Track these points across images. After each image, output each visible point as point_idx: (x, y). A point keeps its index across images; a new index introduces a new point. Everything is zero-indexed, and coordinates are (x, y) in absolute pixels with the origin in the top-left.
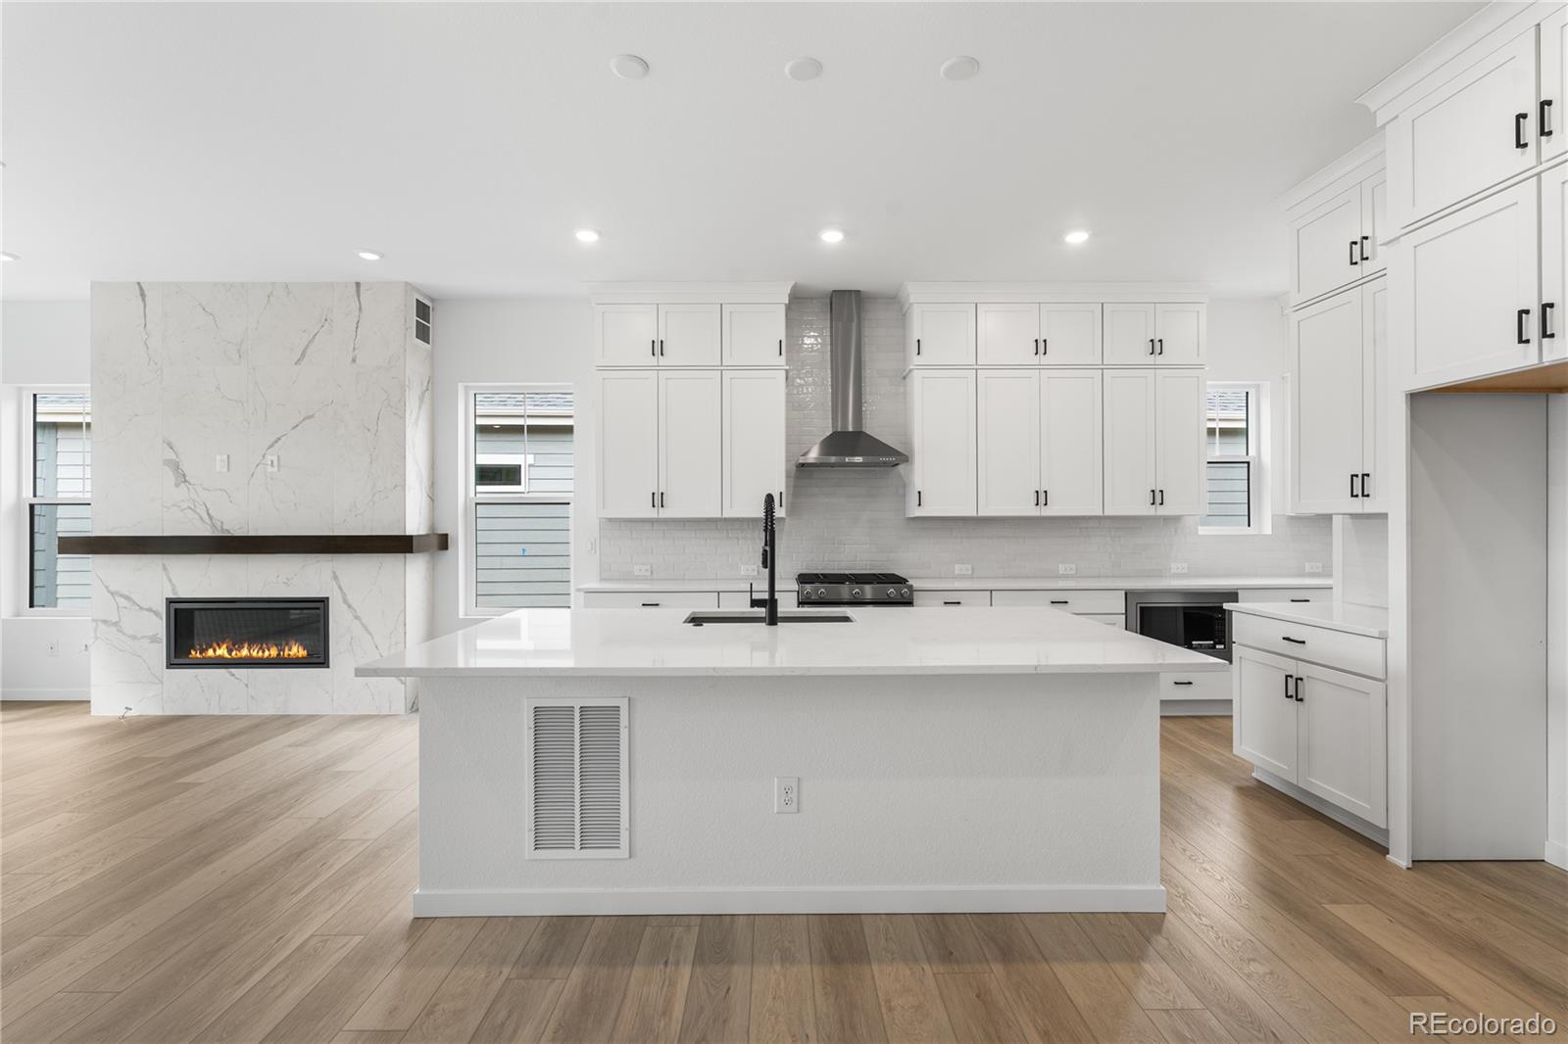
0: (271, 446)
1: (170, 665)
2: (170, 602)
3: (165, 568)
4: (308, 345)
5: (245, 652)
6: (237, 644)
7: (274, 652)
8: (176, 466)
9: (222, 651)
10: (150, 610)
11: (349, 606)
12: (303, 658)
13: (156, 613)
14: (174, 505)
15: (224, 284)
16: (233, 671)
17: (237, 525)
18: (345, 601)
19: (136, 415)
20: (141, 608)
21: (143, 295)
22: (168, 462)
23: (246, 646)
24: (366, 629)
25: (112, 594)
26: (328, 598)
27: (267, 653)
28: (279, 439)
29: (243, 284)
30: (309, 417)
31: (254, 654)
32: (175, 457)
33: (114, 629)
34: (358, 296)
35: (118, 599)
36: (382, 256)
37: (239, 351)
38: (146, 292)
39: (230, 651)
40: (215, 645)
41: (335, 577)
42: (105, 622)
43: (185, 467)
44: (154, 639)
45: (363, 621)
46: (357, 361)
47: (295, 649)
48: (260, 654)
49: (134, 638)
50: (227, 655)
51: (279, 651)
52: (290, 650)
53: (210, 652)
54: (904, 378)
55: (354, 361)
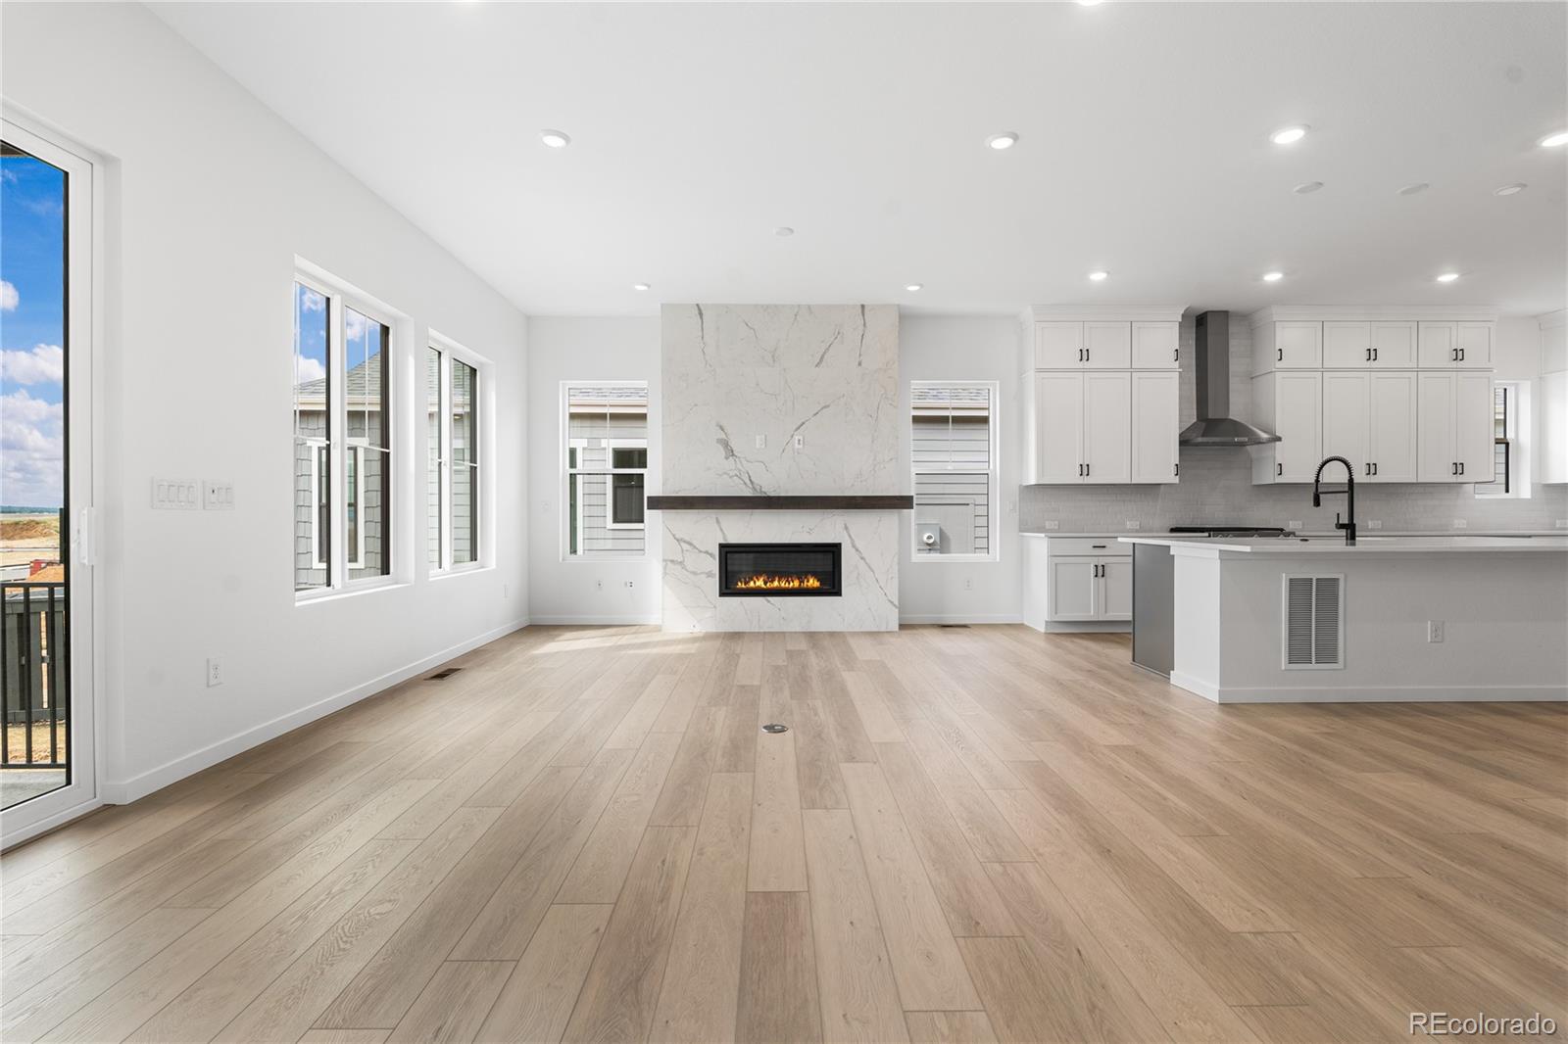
0: (799, 428)
1: (722, 594)
2: (722, 546)
3: (718, 521)
4: (825, 353)
5: (776, 584)
6: (771, 577)
7: (796, 584)
8: (726, 444)
9: (760, 583)
10: (707, 552)
11: (857, 550)
12: (817, 588)
13: (711, 555)
14: (725, 473)
15: (762, 306)
16: (769, 598)
17: (772, 490)
18: (854, 546)
19: (696, 405)
20: (701, 552)
21: (701, 314)
22: (720, 441)
23: (777, 579)
24: (870, 567)
25: (678, 540)
26: (840, 544)
27: (791, 584)
28: (803, 423)
29: (776, 306)
30: (825, 407)
31: (783, 585)
32: (724, 436)
33: (679, 567)
34: (863, 315)
35: (683, 544)
36: (921, 285)
37: (773, 356)
38: (704, 312)
39: (765, 583)
40: (755, 578)
41: (846, 528)
42: (672, 561)
43: (733, 444)
44: (710, 575)
45: (868, 561)
46: (863, 365)
47: (811, 581)
48: (787, 585)
49: (694, 573)
50: (763, 586)
51: (800, 582)
52: (808, 581)
53: (752, 584)
54: (1252, 378)
55: (860, 364)
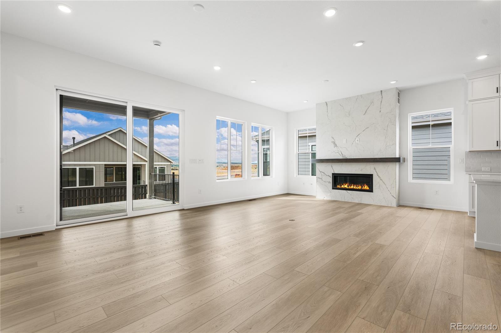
0: (357, 136)
1: (333, 189)
2: (333, 174)
3: (332, 166)
4: (367, 110)
5: (352, 187)
6: (350, 184)
7: (360, 188)
8: (334, 143)
9: (346, 186)
10: (328, 176)
11: (379, 177)
12: (368, 190)
13: (330, 177)
14: (334, 152)
15: (345, 98)
16: (348, 191)
17: (348, 157)
18: (378, 175)
19: (326, 132)
20: (327, 175)
22: (332, 142)
23: (353, 185)
24: (384, 183)
25: (320, 172)
26: (373, 174)
27: (358, 188)
28: (359, 134)
29: (350, 98)
30: (367, 128)
31: (355, 188)
32: (334, 141)
33: (321, 180)
34: (382, 94)
35: (322, 173)
37: (349, 114)
38: (327, 104)
39: (348, 186)
40: (344, 184)
41: (375, 169)
42: (319, 178)
43: (337, 143)
44: (329, 182)
45: (383, 181)
46: (381, 112)
47: (366, 187)
48: (356, 188)
49: (325, 182)
50: (347, 187)
51: (362, 187)
52: (364, 187)
53: (343, 186)
